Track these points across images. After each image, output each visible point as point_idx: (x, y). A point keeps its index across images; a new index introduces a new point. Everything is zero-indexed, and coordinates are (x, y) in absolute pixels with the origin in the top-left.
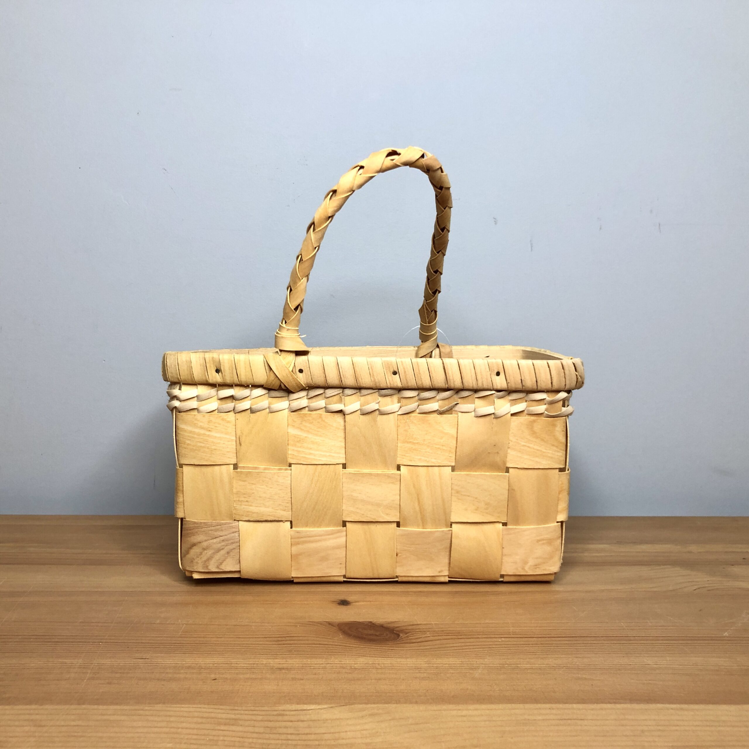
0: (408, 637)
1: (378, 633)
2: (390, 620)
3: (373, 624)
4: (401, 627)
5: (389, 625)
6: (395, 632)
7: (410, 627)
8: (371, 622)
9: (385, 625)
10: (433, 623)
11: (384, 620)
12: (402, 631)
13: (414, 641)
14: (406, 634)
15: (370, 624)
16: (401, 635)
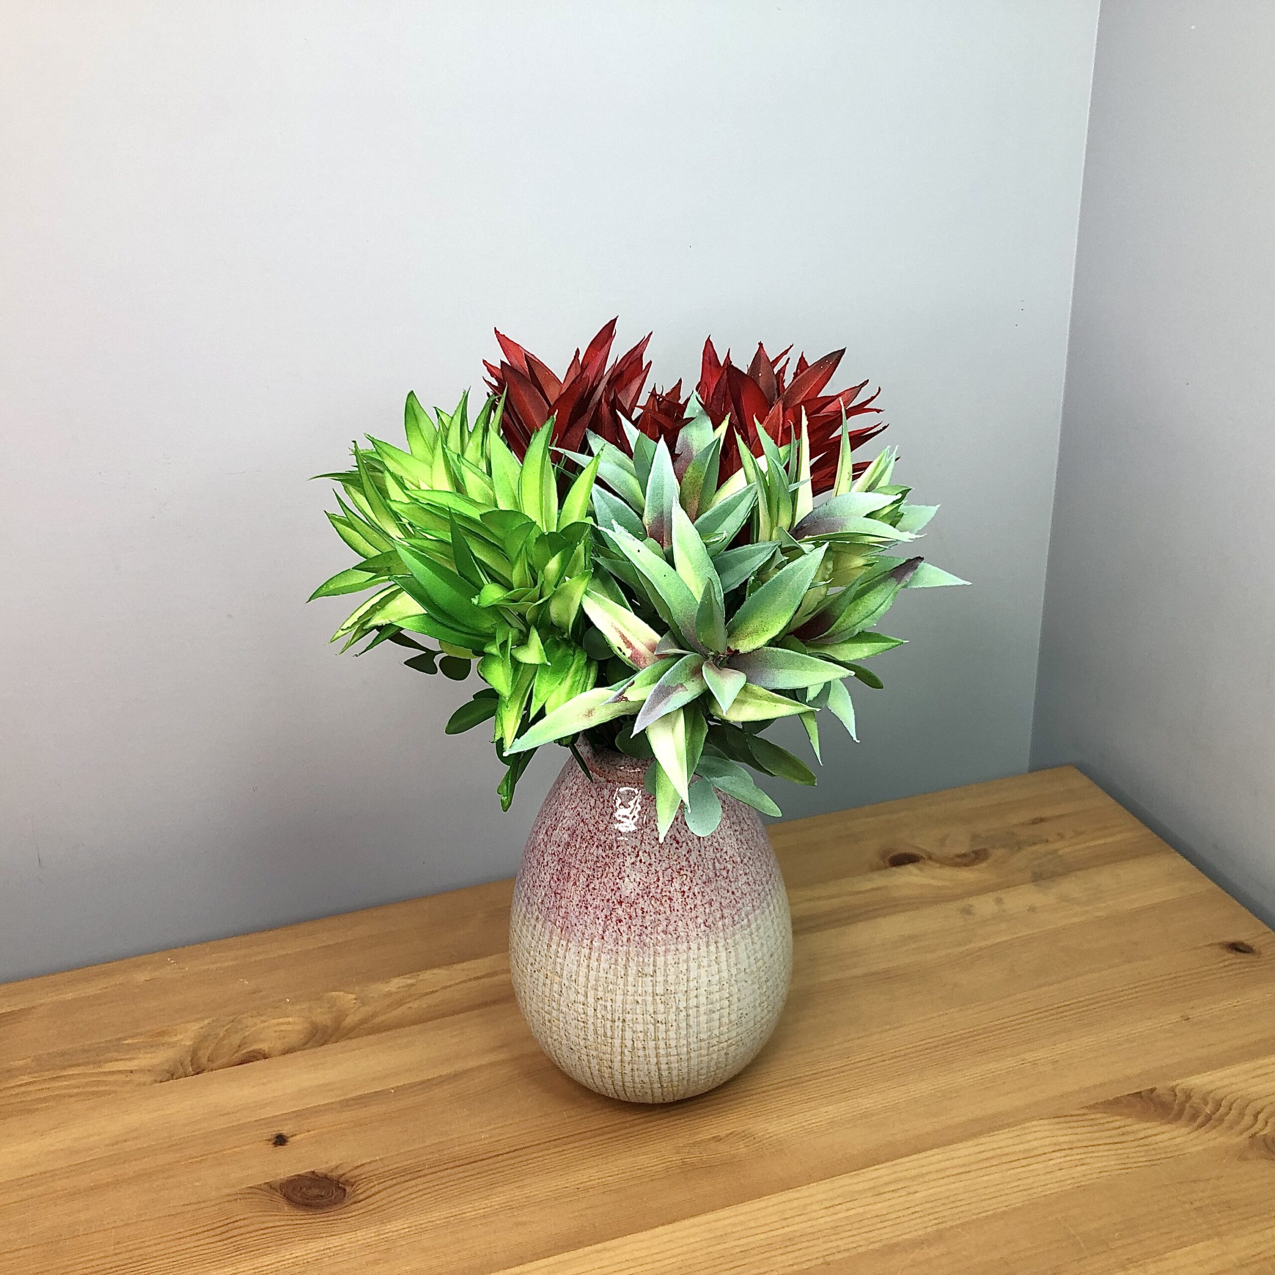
0: (354, 1191)
1: (323, 1194)
2: (333, 1164)
3: (317, 1176)
4: (344, 1174)
5: (334, 1174)
6: (340, 1185)
7: (356, 1172)
8: (313, 1172)
9: (329, 1174)
10: (377, 1158)
11: (327, 1166)
12: (347, 1182)
13: (362, 1197)
14: (352, 1186)
15: (313, 1177)
16: (348, 1189)
